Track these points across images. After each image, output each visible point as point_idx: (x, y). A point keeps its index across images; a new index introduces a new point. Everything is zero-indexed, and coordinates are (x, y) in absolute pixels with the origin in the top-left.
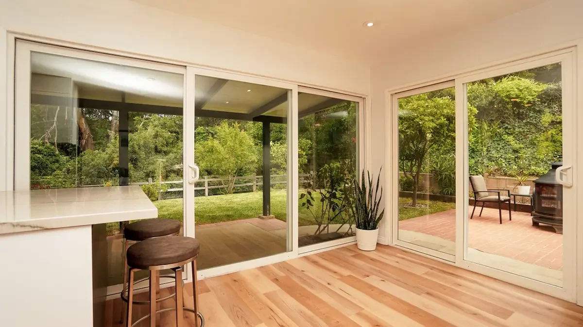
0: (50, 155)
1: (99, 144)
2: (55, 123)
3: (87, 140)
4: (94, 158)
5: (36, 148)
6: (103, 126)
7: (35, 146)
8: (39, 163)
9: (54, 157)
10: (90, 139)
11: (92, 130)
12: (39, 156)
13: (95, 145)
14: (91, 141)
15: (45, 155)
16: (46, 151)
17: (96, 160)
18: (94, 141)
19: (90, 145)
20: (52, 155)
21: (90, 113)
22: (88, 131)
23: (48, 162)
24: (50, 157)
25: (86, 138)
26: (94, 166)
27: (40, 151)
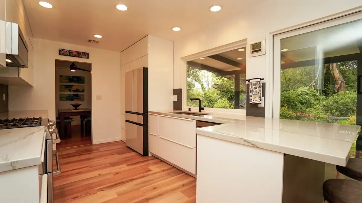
0: (313, 96)
1: (351, 86)
2: (318, 76)
3: (341, 85)
4: (343, 97)
5: (305, 92)
6: (354, 73)
7: (305, 91)
8: (307, 100)
9: (315, 97)
10: (342, 84)
11: (344, 77)
12: (307, 96)
13: (347, 88)
14: (344, 85)
15: (310, 96)
16: (311, 94)
17: (344, 99)
18: (346, 84)
19: (342, 88)
20: (314, 95)
21: (343, 65)
22: (341, 78)
23: (312, 100)
24: (313, 97)
25: (340, 83)
26: (343, 103)
27: (307, 94)
